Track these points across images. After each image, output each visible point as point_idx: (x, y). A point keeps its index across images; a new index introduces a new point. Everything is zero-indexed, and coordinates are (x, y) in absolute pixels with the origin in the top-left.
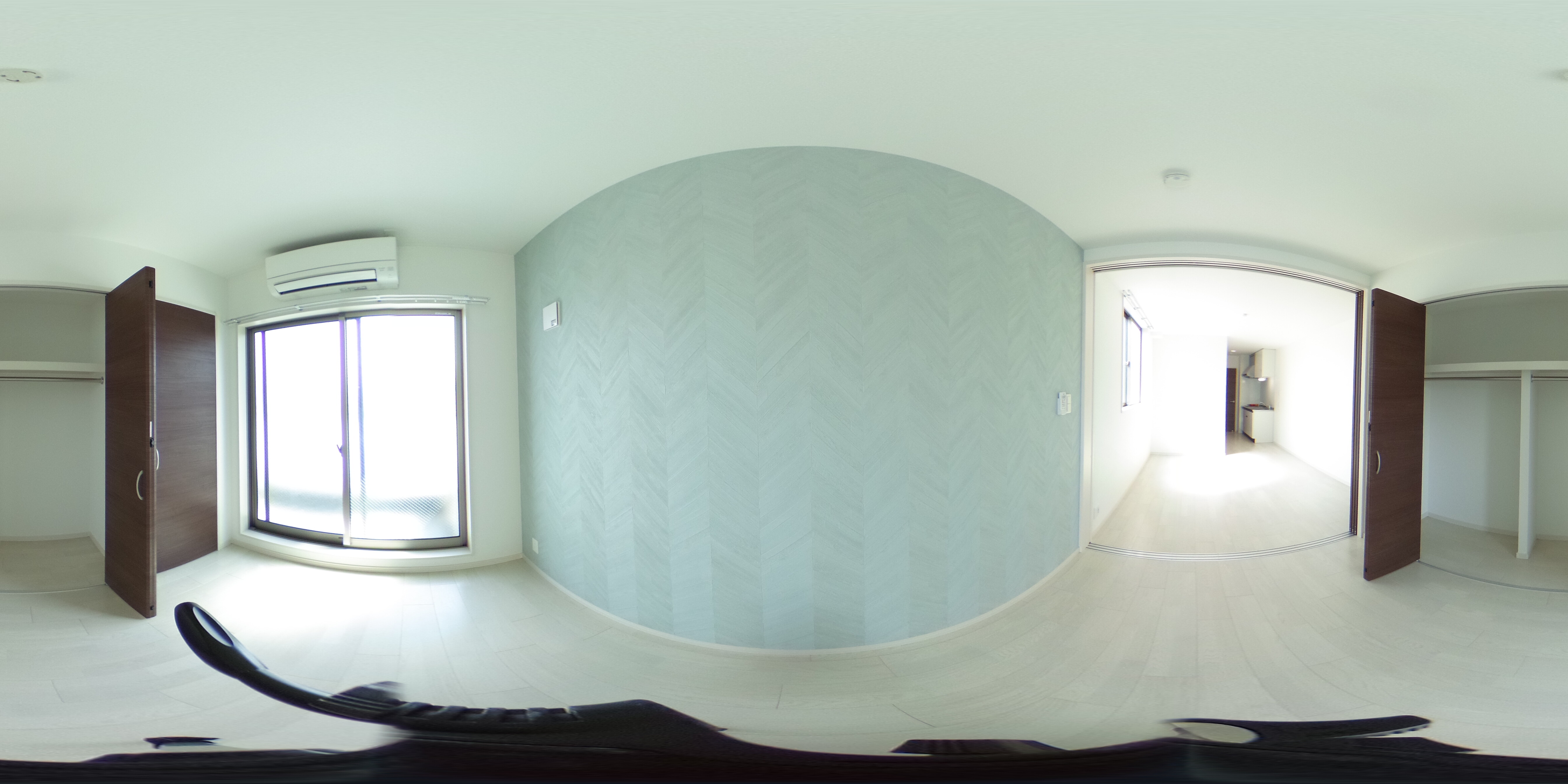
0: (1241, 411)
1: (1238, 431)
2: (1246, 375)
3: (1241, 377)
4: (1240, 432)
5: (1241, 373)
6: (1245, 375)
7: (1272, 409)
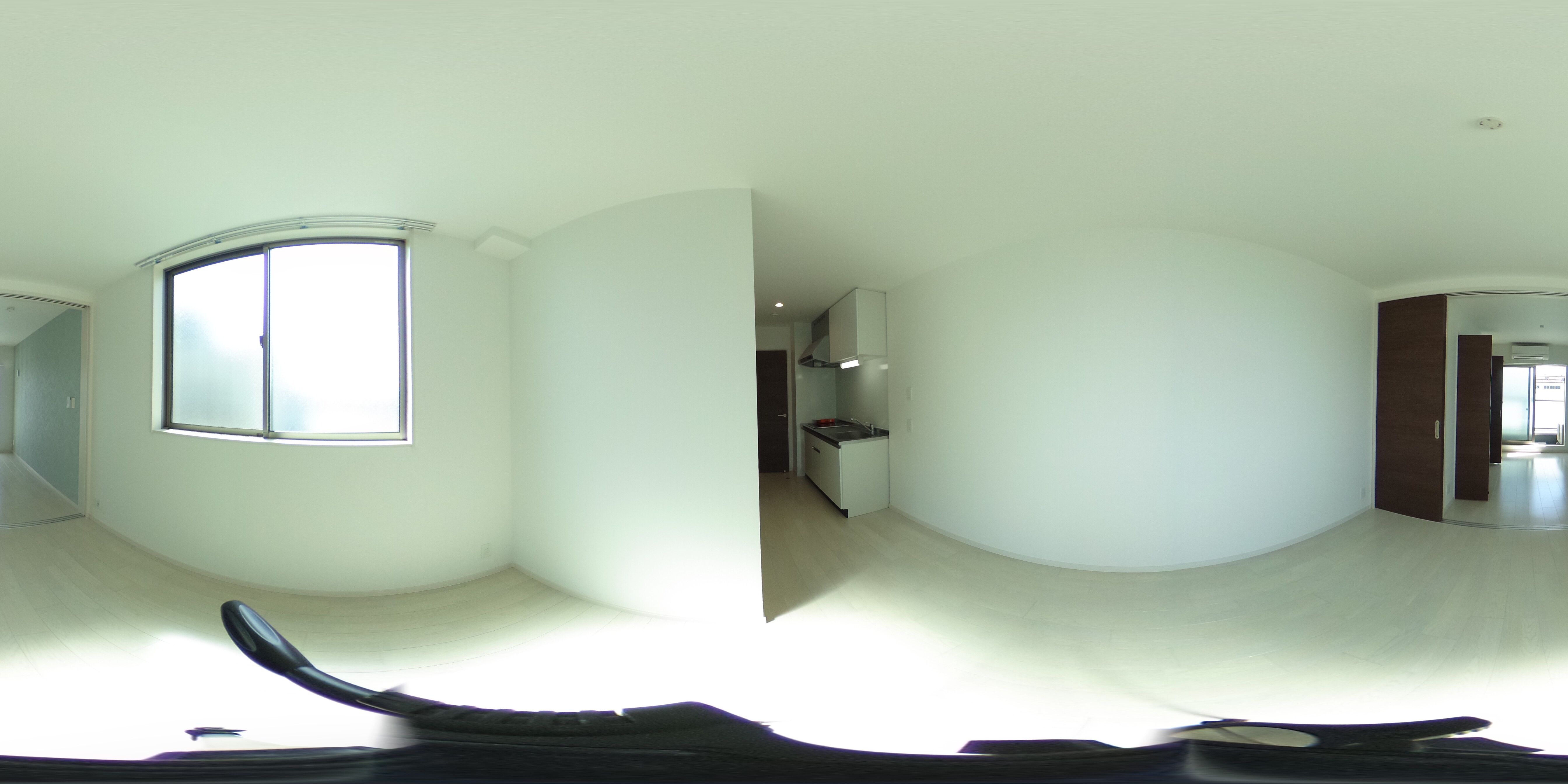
0: (800, 435)
1: (795, 471)
2: (810, 357)
3: (797, 366)
4: (800, 473)
5: (797, 358)
6: (808, 361)
7: (885, 433)
